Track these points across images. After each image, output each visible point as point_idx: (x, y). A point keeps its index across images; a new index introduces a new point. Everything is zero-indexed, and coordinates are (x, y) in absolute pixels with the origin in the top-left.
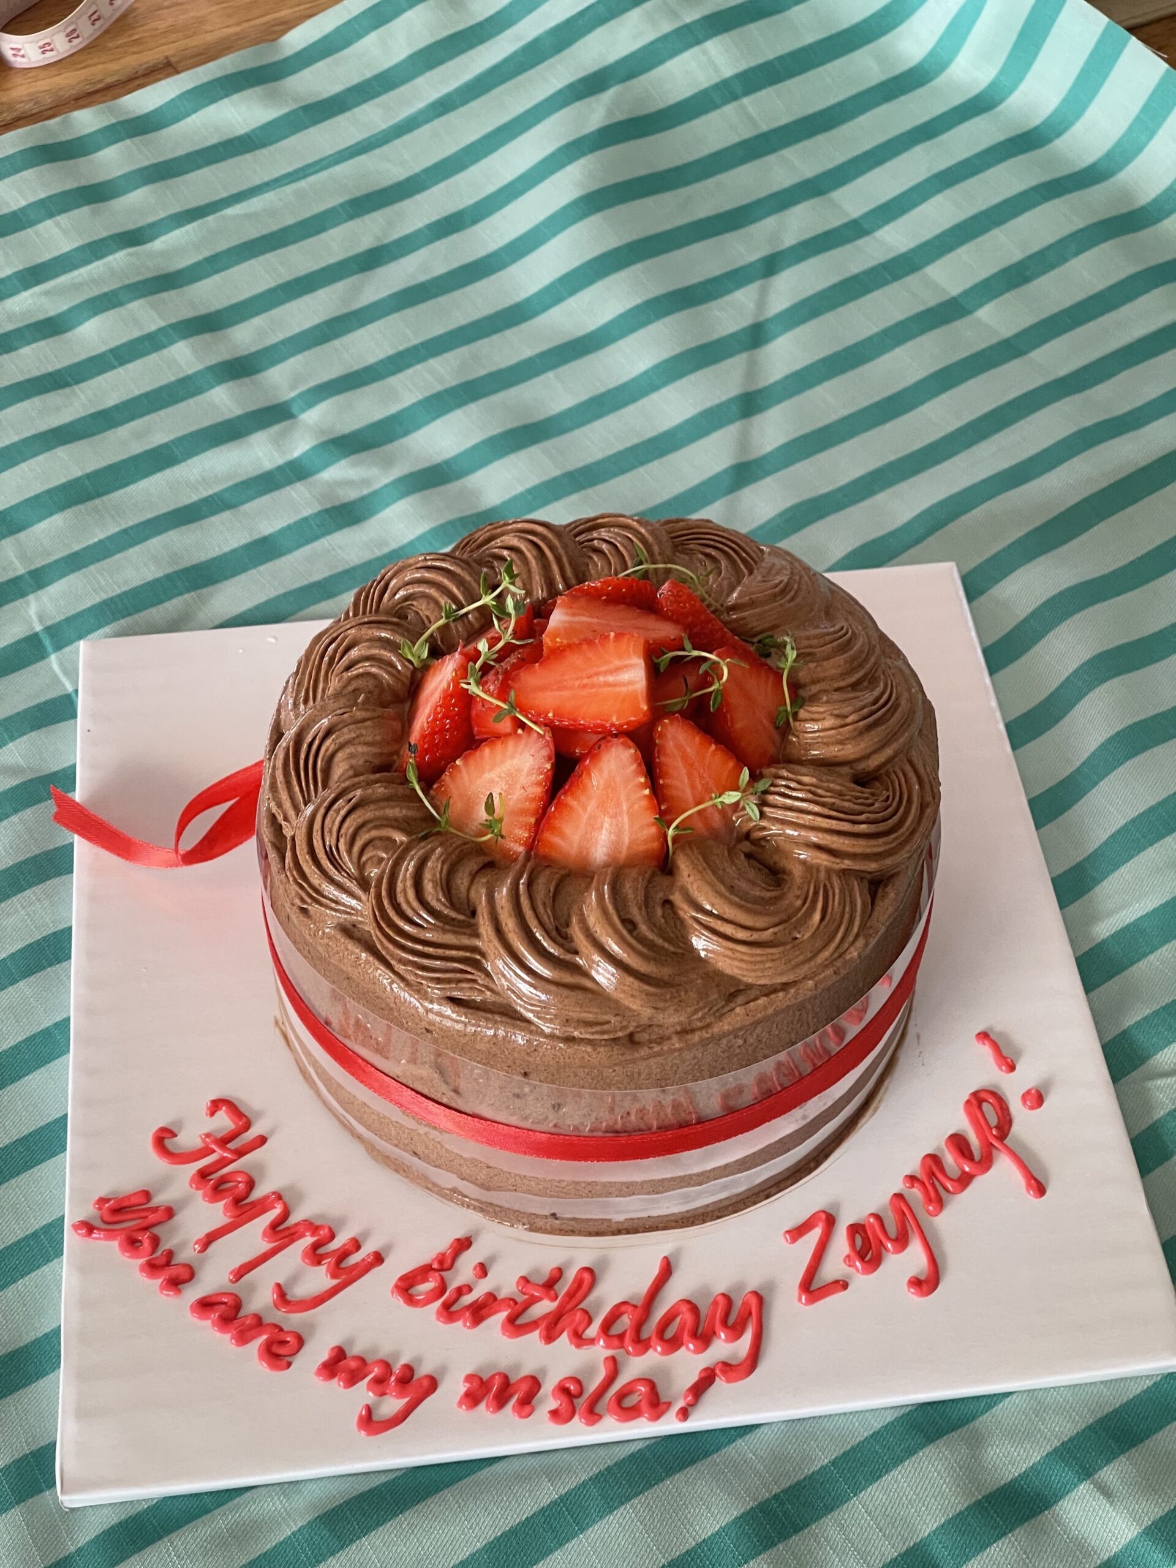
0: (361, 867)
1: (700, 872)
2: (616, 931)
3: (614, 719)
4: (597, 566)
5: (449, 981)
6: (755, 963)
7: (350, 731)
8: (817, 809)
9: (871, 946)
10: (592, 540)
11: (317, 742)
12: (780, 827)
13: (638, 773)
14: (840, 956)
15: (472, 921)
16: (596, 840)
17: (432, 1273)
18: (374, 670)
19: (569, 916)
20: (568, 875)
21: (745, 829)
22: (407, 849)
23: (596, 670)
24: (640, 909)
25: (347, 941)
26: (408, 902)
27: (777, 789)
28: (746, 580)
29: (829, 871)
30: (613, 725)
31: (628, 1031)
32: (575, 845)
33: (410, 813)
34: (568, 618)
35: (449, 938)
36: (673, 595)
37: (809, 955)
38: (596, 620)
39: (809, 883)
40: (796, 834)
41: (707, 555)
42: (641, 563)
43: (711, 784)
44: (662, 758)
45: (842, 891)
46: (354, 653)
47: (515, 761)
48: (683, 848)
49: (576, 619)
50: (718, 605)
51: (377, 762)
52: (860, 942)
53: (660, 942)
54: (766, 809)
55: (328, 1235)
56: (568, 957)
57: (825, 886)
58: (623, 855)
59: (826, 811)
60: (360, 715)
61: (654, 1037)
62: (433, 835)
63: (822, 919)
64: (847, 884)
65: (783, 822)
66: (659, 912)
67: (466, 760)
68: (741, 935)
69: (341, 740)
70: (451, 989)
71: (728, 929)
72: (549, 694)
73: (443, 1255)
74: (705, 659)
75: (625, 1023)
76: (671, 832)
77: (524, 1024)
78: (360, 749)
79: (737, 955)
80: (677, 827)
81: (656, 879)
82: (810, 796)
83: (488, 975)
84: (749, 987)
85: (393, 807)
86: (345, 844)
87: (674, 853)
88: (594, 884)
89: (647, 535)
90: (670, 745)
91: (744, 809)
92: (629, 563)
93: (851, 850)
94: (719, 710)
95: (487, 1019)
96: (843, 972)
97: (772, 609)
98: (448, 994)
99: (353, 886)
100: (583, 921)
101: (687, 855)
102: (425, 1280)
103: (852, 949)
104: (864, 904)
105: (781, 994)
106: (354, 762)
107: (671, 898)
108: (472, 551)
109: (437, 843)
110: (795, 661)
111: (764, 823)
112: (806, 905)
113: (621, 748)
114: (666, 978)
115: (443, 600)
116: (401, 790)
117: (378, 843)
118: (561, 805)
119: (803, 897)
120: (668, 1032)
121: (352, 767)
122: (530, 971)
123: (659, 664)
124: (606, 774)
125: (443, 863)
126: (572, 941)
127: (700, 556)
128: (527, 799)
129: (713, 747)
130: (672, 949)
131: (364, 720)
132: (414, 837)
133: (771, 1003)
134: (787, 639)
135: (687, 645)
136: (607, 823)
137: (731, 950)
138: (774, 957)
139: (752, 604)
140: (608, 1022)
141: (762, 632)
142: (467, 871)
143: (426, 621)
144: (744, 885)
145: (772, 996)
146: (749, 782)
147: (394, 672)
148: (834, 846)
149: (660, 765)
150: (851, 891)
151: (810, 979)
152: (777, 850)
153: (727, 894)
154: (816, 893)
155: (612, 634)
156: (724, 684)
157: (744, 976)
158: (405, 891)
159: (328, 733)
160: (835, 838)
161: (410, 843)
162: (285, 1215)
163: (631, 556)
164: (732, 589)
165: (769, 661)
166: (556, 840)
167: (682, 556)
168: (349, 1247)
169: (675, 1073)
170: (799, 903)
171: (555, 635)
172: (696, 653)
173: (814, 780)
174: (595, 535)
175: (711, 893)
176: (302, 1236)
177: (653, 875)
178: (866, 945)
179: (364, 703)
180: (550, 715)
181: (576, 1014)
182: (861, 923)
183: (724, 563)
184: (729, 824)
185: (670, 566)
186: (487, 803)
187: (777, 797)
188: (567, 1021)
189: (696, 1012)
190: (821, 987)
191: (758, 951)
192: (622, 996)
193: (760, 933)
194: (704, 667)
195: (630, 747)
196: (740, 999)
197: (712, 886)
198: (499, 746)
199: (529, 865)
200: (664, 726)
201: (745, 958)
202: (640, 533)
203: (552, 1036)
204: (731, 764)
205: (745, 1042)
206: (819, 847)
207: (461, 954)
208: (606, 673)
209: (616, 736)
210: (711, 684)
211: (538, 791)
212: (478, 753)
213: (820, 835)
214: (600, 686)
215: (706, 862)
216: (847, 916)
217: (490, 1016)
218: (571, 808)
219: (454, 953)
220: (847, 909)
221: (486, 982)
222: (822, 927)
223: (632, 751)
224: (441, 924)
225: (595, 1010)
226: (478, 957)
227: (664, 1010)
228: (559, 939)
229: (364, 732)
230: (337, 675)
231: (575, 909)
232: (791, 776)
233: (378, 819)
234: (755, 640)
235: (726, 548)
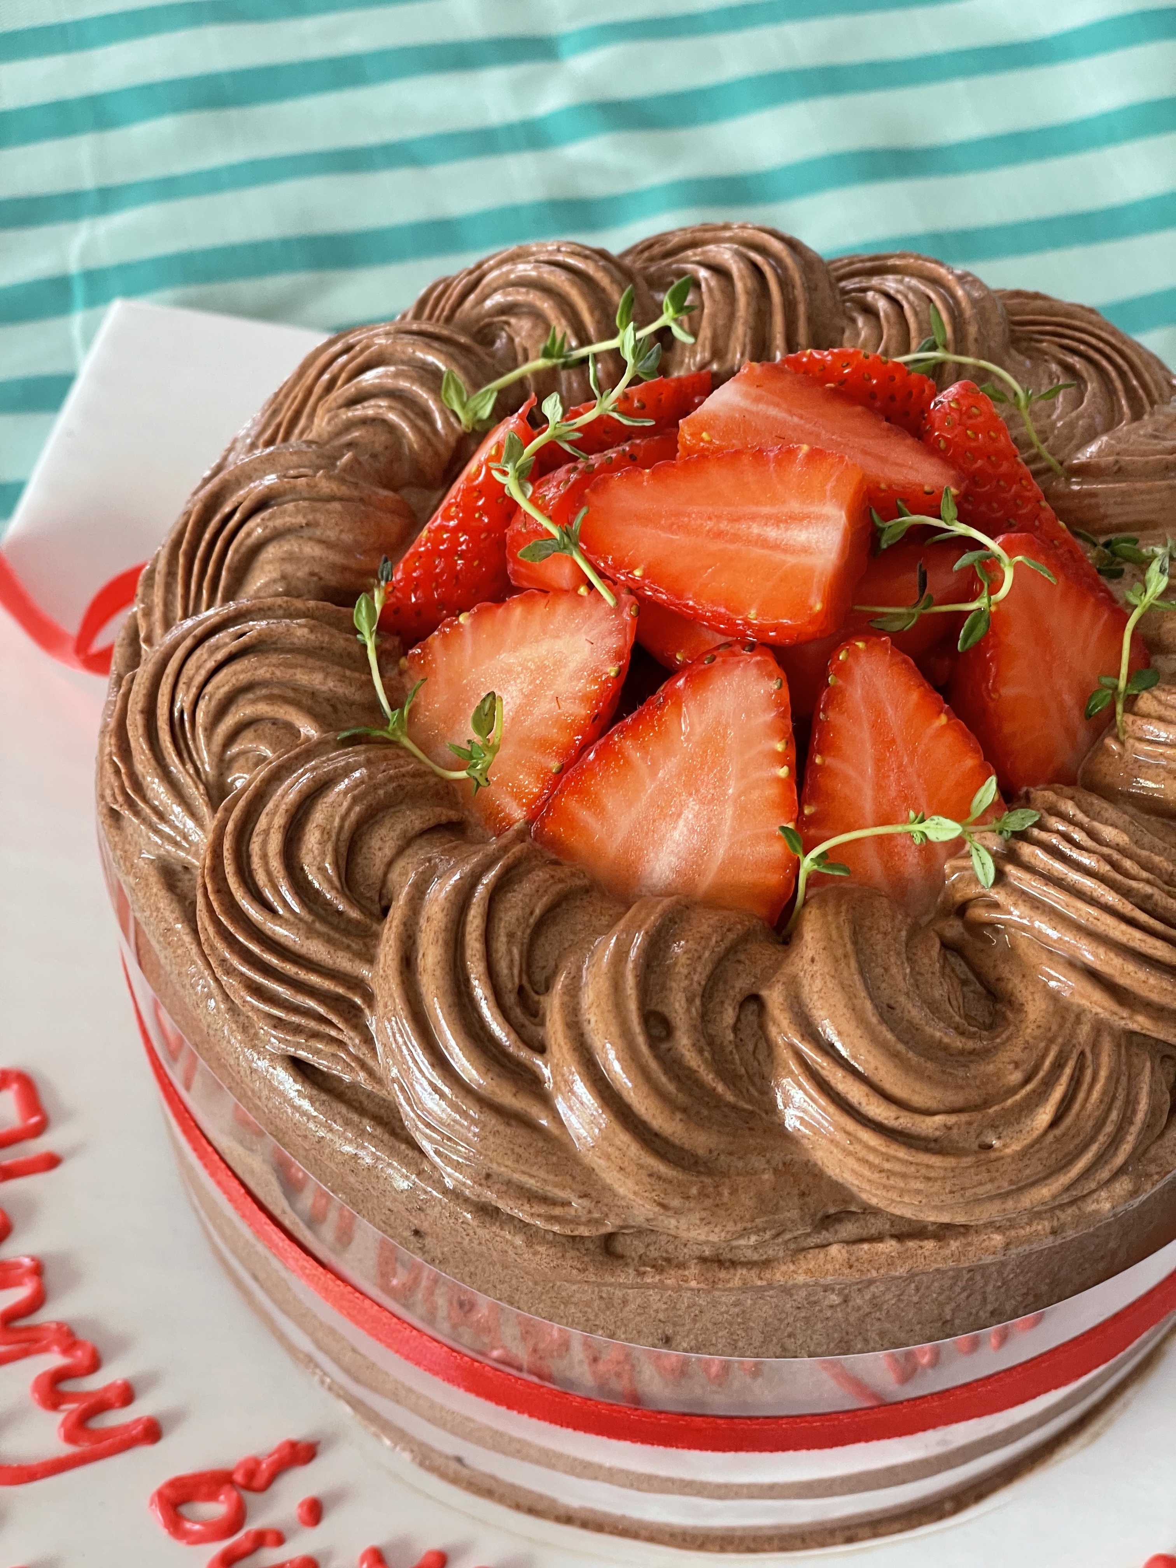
0: (224, 765)
1: (836, 960)
2: (625, 1033)
3: (752, 614)
4: (858, 335)
5: (297, 1030)
6: (890, 1173)
7: (298, 511)
8: (1110, 898)
9: (1143, 1197)
10: (864, 290)
11: (237, 517)
12: (1027, 911)
13: (775, 731)
14: (1072, 1203)
15: (375, 926)
16: (662, 838)
17: (226, 1488)
18: (392, 417)
19: (555, 973)
20: (587, 890)
21: (959, 897)
22: (310, 752)
23: (754, 509)
24: (690, 1001)
25: (163, 893)
26: (264, 857)
27: (1043, 836)
28: (1123, 427)
29: (1099, 1027)
30: (747, 623)
31: (603, 1230)
32: (620, 836)
33: (342, 690)
34: (744, 403)
35: (316, 949)
36: (959, 410)
37: (1006, 1187)
38: (796, 420)
39: (1051, 1041)
40: (1054, 934)
41: (1069, 369)
42: (933, 347)
43: (919, 791)
44: (832, 715)
45: (1114, 1078)
46: (370, 378)
47: (559, 645)
48: (823, 902)
49: (762, 407)
50: (1052, 461)
51: (333, 580)
52: (1123, 1186)
53: (708, 1077)
54: (1010, 869)
55: (86, 1362)
56: (524, 1054)
57: (1082, 1054)
58: (707, 881)
59: (1127, 908)
60: (326, 486)
61: (654, 1253)
62: (368, 742)
63: (1054, 1123)
64: (1130, 1065)
65: (1036, 904)
66: (729, 1015)
67: (477, 617)
68: (877, 1110)
69: (279, 522)
70: (297, 1045)
71: (855, 1093)
72: (649, 531)
73: (257, 1462)
74: (979, 546)
75: (596, 1215)
76: (807, 864)
77: (410, 1153)
78: (311, 550)
79: (858, 1147)
80: (823, 856)
81: (753, 948)
82: (1105, 868)
83: (368, 1040)
84: (870, 1211)
85: (312, 670)
86: (206, 714)
87: (805, 903)
88: (621, 924)
89: (965, 304)
90: (856, 694)
91: (969, 856)
92: (914, 344)
93: (1154, 997)
94: (979, 648)
95: (347, 1123)
96: (1071, 1234)
97: (1149, 492)
98: (291, 1050)
99: (197, 795)
100: (574, 990)
101: (825, 915)
102: (212, 1497)
103: (1103, 1194)
104: (1153, 1111)
105: (930, 1245)
106: (289, 568)
107: (764, 993)
108: (652, 259)
109: (362, 758)
110: (1164, 595)
111: (998, 895)
112: (1029, 1087)
113: (754, 672)
114: (701, 1152)
115: (561, 327)
116: (340, 642)
117: (268, 728)
118: (607, 753)
119: (1028, 1066)
120: (684, 1253)
121: (284, 577)
122: (440, 1062)
123: (882, 530)
124: (709, 716)
125: (355, 801)
126: (542, 1024)
127: (1054, 367)
128: (557, 721)
129: (943, 719)
130: (730, 1098)
131: (331, 498)
132: (330, 735)
133: (903, 1256)
134: (1159, 550)
135: (949, 509)
136: (691, 810)
137: (848, 1133)
138: (932, 1174)
139: (1119, 472)
140: (566, 1204)
141: (1120, 528)
142: (399, 827)
143: (520, 357)
144: (915, 1013)
145: (911, 1244)
146: (993, 806)
147: (427, 429)
148: (1122, 981)
149: (827, 726)
150: (1133, 1079)
151: (999, 1229)
152: (1011, 954)
153: (874, 1020)
154: (1058, 1065)
155: (805, 448)
156: (997, 604)
157: (861, 1190)
158: (267, 832)
159: (261, 505)
160: (1130, 967)
161: (321, 743)
162: (36, 1302)
163: (921, 330)
164: (1091, 436)
165: (1113, 586)
166: (585, 815)
167: (1021, 358)
168: (111, 1396)
169: (695, 1320)
170: (1016, 1077)
171: (705, 426)
172: (961, 529)
173: (1122, 839)
174: (875, 281)
175: (841, 1009)
176: (45, 1349)
177: (745, 938)
178: (1134, 1193)
179: (345, 469)
180: (638, 573)
181: (505, 1168)
182: (1135, 1149)
183: (1092, 386)
184: (935, 878)
185: (983, 363)
186: (479, 709)
187: (1039, 852)
188: (488, 1176)
189: (745, 1233)
190: (1013, 1252)
191: (902, 1153)
192: (602, 1162)
193: (918, 1118)
194: (967, 559)
195: (770, 677)
196: (849, 1229)
197: (851, 997)
198: (541, 608)
199: (517, 849)
200: (854, 654)
201: (871, 1157)
202: (953, 296)
203: (455, 1195)
204: (970, 762)
205: (846, 1301)
206: (1092, 975)
207: (327, 985)
208: (767, 519)
209: (752, 647)
210: (972, 596)
211: (580, 711)
212: (500, 611)
213: (1101, 951)
214: (750, 541)
215: (855, 943)
216: (1109, 1128)
217: (356, 1118)
218: (627, 762)
219: (314, 979)
220: (1114, 1115)
221: (362, 1052)
222: (1050, 1137)
223: (774, 685)
224: (309, 918)
225: (543, 1174)
226: (358, 1001)
227: (677, 1212)
228: (518, 1011)
229: (321, 518)
230: (329, 410)
231: (569, 964)
232: (1080, 816)
233: (281, 684)
234: (1102, 540)
235: (1105, 363)
